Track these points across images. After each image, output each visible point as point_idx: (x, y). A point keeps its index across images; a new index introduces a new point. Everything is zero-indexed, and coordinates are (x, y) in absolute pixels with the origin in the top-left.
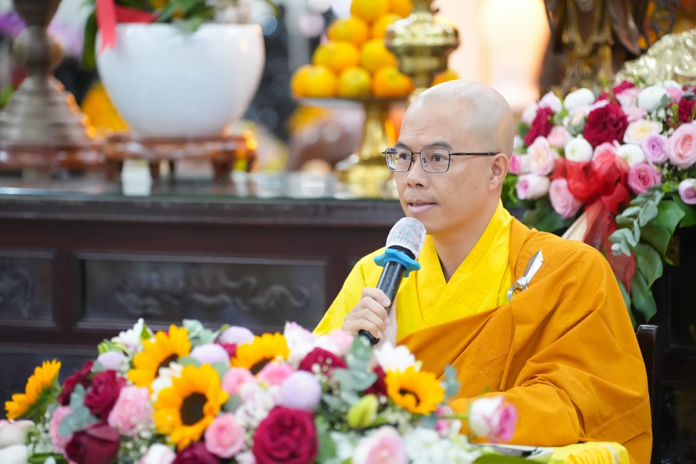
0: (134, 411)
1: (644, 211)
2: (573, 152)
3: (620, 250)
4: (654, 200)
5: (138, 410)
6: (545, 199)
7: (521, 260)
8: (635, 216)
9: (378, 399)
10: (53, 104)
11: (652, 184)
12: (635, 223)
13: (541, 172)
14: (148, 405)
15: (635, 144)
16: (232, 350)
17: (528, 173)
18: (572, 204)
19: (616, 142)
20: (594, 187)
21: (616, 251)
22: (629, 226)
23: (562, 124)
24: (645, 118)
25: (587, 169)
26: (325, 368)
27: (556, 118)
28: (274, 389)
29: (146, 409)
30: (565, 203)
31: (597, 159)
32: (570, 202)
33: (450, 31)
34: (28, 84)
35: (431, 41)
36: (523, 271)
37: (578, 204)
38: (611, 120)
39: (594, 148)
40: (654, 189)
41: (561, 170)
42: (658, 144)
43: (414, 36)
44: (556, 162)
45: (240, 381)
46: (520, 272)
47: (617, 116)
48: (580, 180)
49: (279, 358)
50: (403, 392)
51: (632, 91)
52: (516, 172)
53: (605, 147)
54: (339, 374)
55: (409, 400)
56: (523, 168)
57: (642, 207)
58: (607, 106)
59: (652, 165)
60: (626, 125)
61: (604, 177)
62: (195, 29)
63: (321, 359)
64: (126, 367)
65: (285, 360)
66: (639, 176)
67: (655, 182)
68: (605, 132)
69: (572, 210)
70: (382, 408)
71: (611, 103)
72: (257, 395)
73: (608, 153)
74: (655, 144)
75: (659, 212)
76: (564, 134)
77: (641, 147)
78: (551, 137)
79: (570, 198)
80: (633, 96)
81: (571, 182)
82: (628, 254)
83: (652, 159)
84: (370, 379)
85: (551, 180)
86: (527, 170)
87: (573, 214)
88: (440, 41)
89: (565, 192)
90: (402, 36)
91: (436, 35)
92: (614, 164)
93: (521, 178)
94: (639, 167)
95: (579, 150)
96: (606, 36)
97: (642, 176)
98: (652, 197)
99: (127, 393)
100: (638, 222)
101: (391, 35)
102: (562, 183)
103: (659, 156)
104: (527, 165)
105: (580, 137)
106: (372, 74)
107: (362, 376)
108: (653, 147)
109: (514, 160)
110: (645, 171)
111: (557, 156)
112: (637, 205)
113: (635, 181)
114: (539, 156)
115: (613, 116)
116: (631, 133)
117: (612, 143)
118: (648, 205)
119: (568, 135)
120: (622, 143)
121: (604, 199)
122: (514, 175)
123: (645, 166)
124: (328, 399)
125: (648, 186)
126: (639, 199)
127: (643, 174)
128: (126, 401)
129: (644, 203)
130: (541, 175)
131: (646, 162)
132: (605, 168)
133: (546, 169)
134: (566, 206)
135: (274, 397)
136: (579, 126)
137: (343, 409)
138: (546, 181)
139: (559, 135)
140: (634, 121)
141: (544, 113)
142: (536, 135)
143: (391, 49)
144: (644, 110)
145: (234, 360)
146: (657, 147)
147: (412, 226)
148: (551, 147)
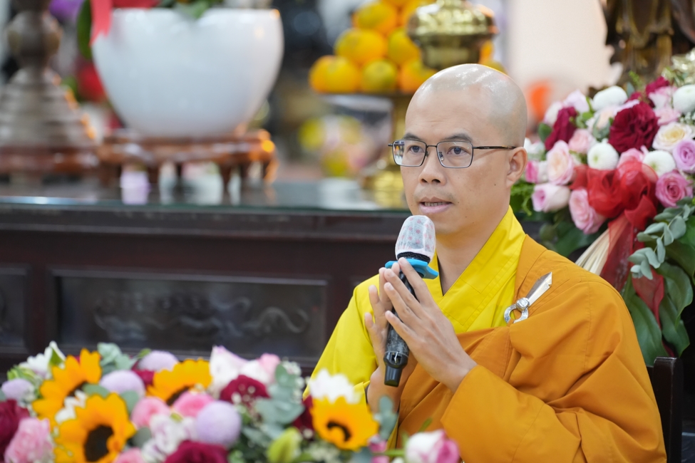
0: (32, 445)
1: (670, 228)
2: (596, 158)
3: (640, 272)
4: (682, 215)
5: (37, 444)
6: (565, 212)
7: (528, 279)
8: (659, 233)
9: (302, 433)
10: (48, 100)
11: (682, 196)
12: (659, 241)
13: (559, 182)
14: (49, 438)
15: (664, 150)
16: (148, 379)
17: (547, 182)
18: (594, 218)
19: (644, 148)
20: (618, 200)
21: (637, 274)
22: (653, 245)
23: (586, 127)
24: (678, 120)
25: (610, 178)
26: (247, 398)
27: (579, 120)
28: (188, 421)
29: (46, 443)
30: (586, 217)
31: (621, 166)
32: (591, 216)
33: (482, 18)
34: (22, 77)
35: (459, 30)
36: (527, 291)
37: (600, 218)
38: (640, 122)
39: (620, 154)
40: (684, 202)
41: (581, 179)
42: (691, 151)
43: (439, 23)
44: (576, 169)
45: (153, 411)
46: (523, 292)
47: (646, 118)
48: (601, 190)
49: (200, 386)
50: (331, 425)
51: (668, 90)
52: (533, 181)
53: (631, 153)
54: (260, 405)
55: (337, 434)
56: (541, 177)
57: (668, 223)
58: (635, 107)
59: (683, 174)
60: (656, 129)
61: (628, 187)
62: (198, 16)
63: (242, 388)
64: (31, 397)
65: (206, 389)
66: (668, 187)
67: (686, 194)
68: (633, 136)
69: (594, 226)
70: (306, 444)
71: (641, 103)
72: (168, 429)
73: (634, 161)
74: (687, 150)
75: (688, 228)
76: (587, 138)
77: (671, 154)
78: (572, 142)
79: (591, 211)
80: (668, 96)
81: (591, 192)
82: (650, 276)
83: (683, 167)
84: (296, 411)
85: (571, 190)
86: (544, 178)
87: (595, 229)
88: (470, 30)
89: (585, 204)
90: (426, 24)
91: (465, 23)
92: (641, 174)
93: (537, 188)
94: (668, 176)
95: (603, 156)
97: (671, 187)
98: (681, 212)
99: (27, 426)
100: (663, 240)
101: (415, 22)
102: (582, 194)
103: (691, 165)
104: (545, 173)
105: (605, 141)
106: (399, 68)
107: (286, 407)
108: (686, 154)
109: (530, 166)
110: (675, 181)
111: (578, 163)
112: (663, 220)
113: (663, 193)
114: (558, 162)
115: (642, 118)
116: (660, 139)
117: (639, 150)
118: (675, 221)
119: (592, 140)
120: (651, 149)
121: (627, 213)
122: (530, 184)
123: (675, 176)
124: (249, 432)
125: (678, 199)
126: (665, 214)
127: (672, 184)
128: (24, 435)
129: (671, 218)
130: (558, 185)
131: (677, 171)
132: (630, 177)
133: (565, 178)
134: (587, 220)
135: (187, 430)
136: (605, 129)
137: (264, 444)
138: (565, 191)
139: (582, 139)
140: (666, 124)
141: (566, 114)
142: (556, 140)
143: (414, 38)
144: (679, 112)
145: (151, 389)
146: (689, 154)
148: (571, 152)
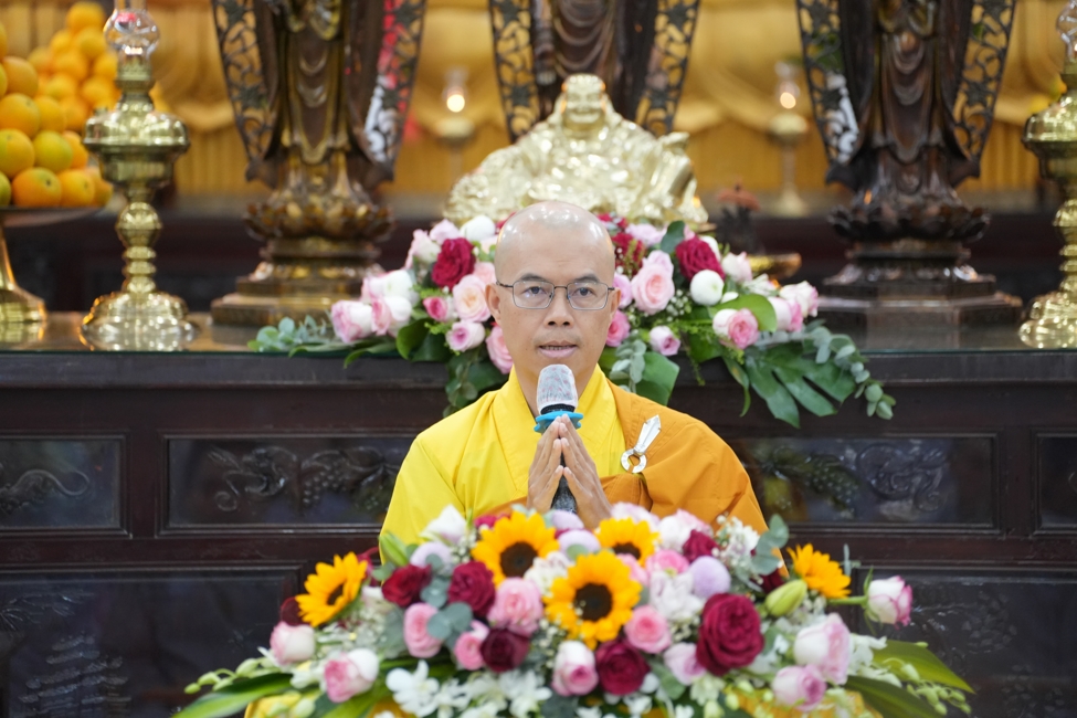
11: (620, 333)
40: (632, 339)
52: (439, 318)
93: (455, 325)
96: (342, 140)
106: (11, 179)
114: (472, 298)
130: (476, 321)
138: (482, 328)
147: (552, 377)
